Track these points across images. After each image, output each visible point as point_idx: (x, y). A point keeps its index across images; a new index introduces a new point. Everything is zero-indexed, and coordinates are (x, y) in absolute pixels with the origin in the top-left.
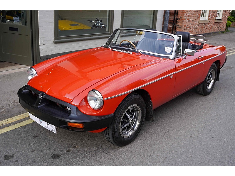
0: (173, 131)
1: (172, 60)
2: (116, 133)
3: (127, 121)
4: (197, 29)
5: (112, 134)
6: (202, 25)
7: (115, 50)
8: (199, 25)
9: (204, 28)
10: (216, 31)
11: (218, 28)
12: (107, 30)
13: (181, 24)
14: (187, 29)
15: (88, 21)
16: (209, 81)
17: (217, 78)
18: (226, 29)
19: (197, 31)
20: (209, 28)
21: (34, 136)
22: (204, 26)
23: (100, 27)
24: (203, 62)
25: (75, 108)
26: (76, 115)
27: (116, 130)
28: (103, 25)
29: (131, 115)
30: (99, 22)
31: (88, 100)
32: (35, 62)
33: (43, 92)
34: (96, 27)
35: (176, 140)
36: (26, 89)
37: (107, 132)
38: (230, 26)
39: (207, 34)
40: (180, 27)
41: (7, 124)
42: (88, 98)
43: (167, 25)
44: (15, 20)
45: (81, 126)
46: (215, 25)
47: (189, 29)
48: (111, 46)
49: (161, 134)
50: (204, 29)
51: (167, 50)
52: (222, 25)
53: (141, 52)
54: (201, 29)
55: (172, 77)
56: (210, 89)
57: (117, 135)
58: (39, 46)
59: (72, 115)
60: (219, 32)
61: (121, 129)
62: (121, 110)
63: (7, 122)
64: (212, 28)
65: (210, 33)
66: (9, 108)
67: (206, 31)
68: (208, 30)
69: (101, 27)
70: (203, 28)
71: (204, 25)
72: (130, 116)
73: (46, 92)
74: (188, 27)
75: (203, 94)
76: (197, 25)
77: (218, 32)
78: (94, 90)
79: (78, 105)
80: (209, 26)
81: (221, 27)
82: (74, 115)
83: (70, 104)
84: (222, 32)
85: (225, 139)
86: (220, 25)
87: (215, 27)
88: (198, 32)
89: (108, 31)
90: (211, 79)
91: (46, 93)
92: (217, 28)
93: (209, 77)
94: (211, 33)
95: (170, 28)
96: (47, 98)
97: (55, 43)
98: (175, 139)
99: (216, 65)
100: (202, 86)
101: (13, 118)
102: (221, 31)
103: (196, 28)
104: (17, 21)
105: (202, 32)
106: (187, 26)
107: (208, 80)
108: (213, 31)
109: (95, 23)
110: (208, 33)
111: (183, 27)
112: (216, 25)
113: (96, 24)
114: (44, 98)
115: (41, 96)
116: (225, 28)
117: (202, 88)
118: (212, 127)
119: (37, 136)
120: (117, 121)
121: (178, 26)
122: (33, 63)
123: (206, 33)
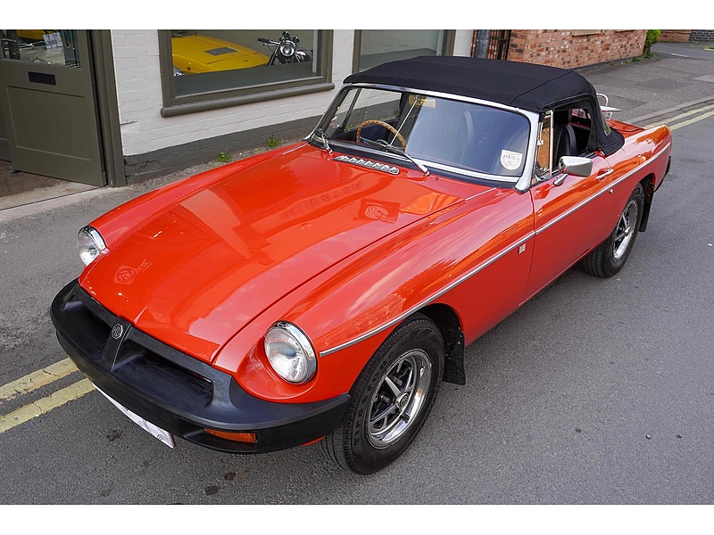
0: (523, 408)
1: (522, 192)
2: (355, 444)
3: (387, 400)
4: (567, 54)
5: (345, 449)
6: (580, 41)
7: (343, 158)
8: (571, 42)
9: (587, 48)
10: (618, 57)
11: (623, 49)
12: (314, 70)
13: (523, 42)
14: (538, 55)
15: (259, 40)
16: (620, 236)
17: (641, 224)
18: (644, 50)
19: (567, 59)
20: (600, 50)
21: (108, 437)
22: (585, 45)
23: (293, 59)
24: (611, 188)
25: (226, 380)
26: (231, 404)
27: (358, 436)
28: (302, 53)
29: (400, 382)
30: (291, 45)
31: (268, 355)
32: (110, 175)
33: (125, 321)
34: (282, 58)
35: (533, 443)
36: (75, 298)
37: (329, 442)
38: (655, 42)
39: (593, 65)
40: (521, 51)
41: (30, 391)
42: (268, 348)
43: (486, 47)
44: (51, 43)
45: (248, 437)
46: (616, 40)
47: (543, 53)
48: (332, 143)
49: (489, 421)
50: (585, 51)
51: (507, 160)
52: (636, 38)
53: (425, 170)
54: (577, 53)
55: (522, 249)
56: (621, 257)
57: (359, 448)
58: (118, 126)
59: (215, 403)
60: (625, 59)
61: (370, 424)
62: (372, 377)
63: (29, 385)
64: (608, 49)
65: (601, 64)
66: (34, 334)
67: (590, 59)
68: (597, 56)
69: (295, 60)
70: (582, 49)
71: (585, 40)
72: (397, 385)
73: (136, 321)
74: (542, 50)
75: (601, 274)
76: (566, 42)
77: (622, 60)
78: (283, 323)
79: (234, 369)
80: (598, 43)
81: (631, 45)
82: (222, 402)
83: (210, 364)
84: (634, 60)
85: (679, 437)
86: (630, 39)
87: (616, 45)
88: (569, 62)
89: (318, 73)
90: (626, 231)
91: (133, 325)
92: (621, 47)
93: (622, 224)
94: (604, 63)
95: (491, 52)
96: (136, 339)
97: (166, 115)
98: (530, 439)
99: (641, 189)
100: (600, 253)
101: (46, 369)
102: (631, 55)
103: (564, 51)
104: (54, 46)
105: (581, 60)
106: (540, 46)
107: (620, 232)
108: (609, 58)
109: (279, 48)
110: (596, 65)
111: (528, 49)
112: (620, 41)
113: (282, 49)
114: (129, 340)
115: (119, 332)
116: (642, 47)
117: (599, 260)
118: (636, 393)
119: (117, 436)
120: (359, 409)
121: (515, 46)
122: (105, 178)
123: (590, 63)
